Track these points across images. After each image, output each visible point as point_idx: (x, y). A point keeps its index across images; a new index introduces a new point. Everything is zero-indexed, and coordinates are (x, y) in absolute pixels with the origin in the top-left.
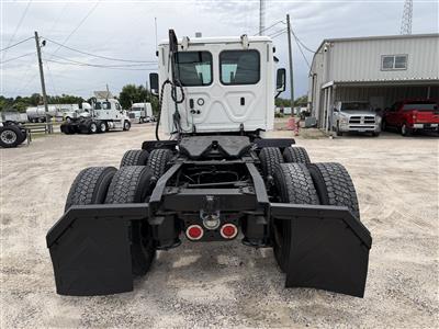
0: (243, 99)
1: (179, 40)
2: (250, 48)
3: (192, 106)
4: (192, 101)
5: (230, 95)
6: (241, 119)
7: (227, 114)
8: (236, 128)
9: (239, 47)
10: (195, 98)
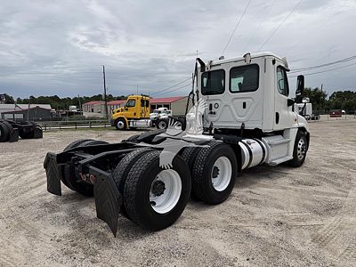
0: (244, 104)
1: (206, 64)
2: (252, 63)
3: (211, 109)
4: (211, 105)
5: (235, 101)
6: (243, 119)
7: (233, 116)
8: (239, 126)
9: (243, 64)
10: (213, 103)
